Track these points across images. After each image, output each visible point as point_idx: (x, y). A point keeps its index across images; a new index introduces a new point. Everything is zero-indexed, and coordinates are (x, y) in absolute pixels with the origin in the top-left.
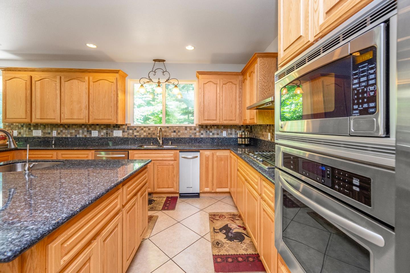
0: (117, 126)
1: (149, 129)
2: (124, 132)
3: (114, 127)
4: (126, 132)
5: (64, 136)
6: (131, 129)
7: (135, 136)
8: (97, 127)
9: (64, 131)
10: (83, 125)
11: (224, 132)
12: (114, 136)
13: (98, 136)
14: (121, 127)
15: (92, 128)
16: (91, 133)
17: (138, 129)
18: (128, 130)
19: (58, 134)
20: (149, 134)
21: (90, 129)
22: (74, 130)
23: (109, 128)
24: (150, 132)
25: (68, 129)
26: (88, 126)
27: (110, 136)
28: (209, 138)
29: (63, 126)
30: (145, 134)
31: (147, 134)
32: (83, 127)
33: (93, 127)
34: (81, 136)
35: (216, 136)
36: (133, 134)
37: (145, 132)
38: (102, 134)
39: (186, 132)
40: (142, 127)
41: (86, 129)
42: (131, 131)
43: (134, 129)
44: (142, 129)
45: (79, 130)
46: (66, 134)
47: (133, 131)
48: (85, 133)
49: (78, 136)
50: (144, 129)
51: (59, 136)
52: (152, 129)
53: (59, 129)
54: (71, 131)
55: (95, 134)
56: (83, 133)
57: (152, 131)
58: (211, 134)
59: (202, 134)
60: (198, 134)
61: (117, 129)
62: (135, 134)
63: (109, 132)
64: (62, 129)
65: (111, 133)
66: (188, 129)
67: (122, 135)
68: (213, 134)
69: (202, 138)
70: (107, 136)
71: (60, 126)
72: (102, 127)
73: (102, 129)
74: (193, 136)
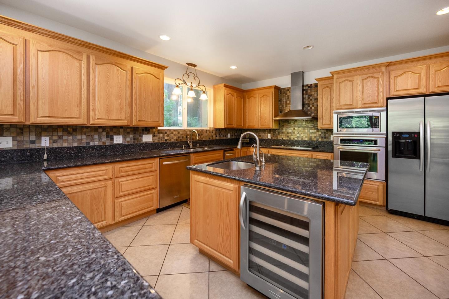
0: (147, 130)
1: (179, 133)
2: (154, 136)
3: (143, 130)
4: (156, 136)
5: (66, 145)
6: (161, 133)
7: (166, 140)
8: (122, 130)
9: (65, 137)
10: (100, 127)
11: (229, 134)
12: (143, 141)
13: (122, 142)
14: (151, 130)
15: (114, 133)
16: (112, 139)
17: (168, 133)
18: (158, 134)
19: (54, 143)
20: (179, 137)
21: (111, 133)
22: (85, 135)
23: (136, 132)
24: (179, 135)
25: (74, 133)
26: (109, 130)
27: (138, 141)
28: (221, 139)
29: (63, 129)
30: (175, 138)
31: (177, 138)
32: (100, 130)
33: (115, 130)
34: (96, 143)
35: (225, 138)
36: (164, 138)
37: (175, 135)
38: (128, 139)
39: (207, 134)
40: (172, 131)
41: (104, 133)
42: (161, 135)
43: (164, 132)
44: (172, 133)
45: (94, 135)
46: (70, 141)
47: (164, 136)
48: (104, 140)
49: (92, 144)
50: (174, 133)
51: (55, 145)
52: (181, 133)
53: (55, 133)
54: (79, 137)
55: (118, 140)
56: (100, 139)
57: (181, 134)
58: (222, 136)
59: (217, 136)
60: (214, 136)
61: (147, 132)
62: (166, 138)
63: (137, 136)
64: (60, 134)
65: (139, 138)
66: (208, 132)
67: (153, 140)
68: (223, 136)
69: (217, 140)
70: (134, 142)
71: (57, 129)
72: (128, 130)
73: (128, 133)
74: (211, 139)
